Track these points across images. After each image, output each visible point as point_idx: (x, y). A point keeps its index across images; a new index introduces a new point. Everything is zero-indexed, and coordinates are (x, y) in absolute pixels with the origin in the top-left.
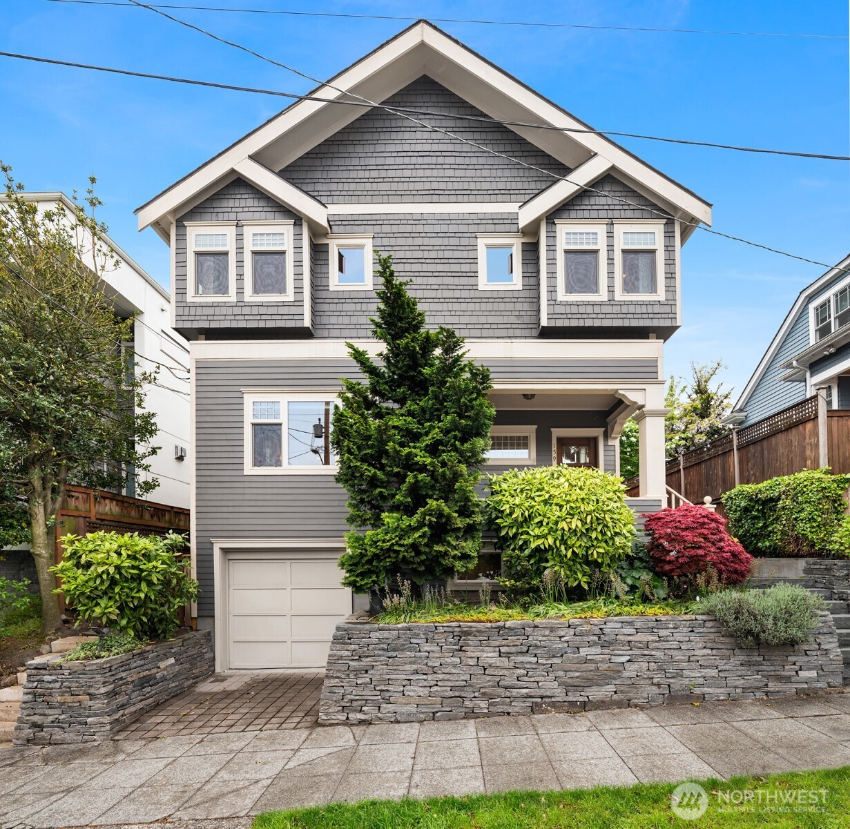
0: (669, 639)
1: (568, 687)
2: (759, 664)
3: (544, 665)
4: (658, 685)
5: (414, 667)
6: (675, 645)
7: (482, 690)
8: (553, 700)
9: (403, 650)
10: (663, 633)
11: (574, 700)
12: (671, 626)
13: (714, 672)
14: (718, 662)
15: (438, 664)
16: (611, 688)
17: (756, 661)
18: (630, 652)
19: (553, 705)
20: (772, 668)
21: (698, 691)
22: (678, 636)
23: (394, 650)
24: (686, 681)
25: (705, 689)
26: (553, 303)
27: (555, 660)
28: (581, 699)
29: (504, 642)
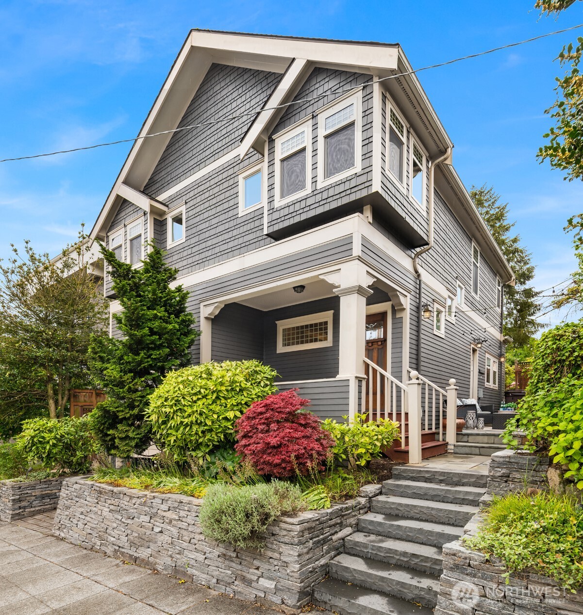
0: (184, 520)
1: (132, 544)
2: (230, 559)
3: (124, 523)
4: (171, 556)
5: (82, 510)
6: (184, 525)
7: (100, 533)
8: (123, 550)
9: (81, 498)
10: (182, 513)
11: (132, 554)
12: (186, 508)
13: (201, 557)
14: (207, 550)
15: (89, 511)
16: (149, 551)
17: (230, 556)
18: (162, 525)
19: (123, 553)
20: (240, 567)
21: (190, 571)
22: (190, 520)
23: (78, 498)
24: (185, 560)
25: (194, 571)
26: (271, 212)
27: (129, 521)
28: (135, 554)
29: (113, 502)
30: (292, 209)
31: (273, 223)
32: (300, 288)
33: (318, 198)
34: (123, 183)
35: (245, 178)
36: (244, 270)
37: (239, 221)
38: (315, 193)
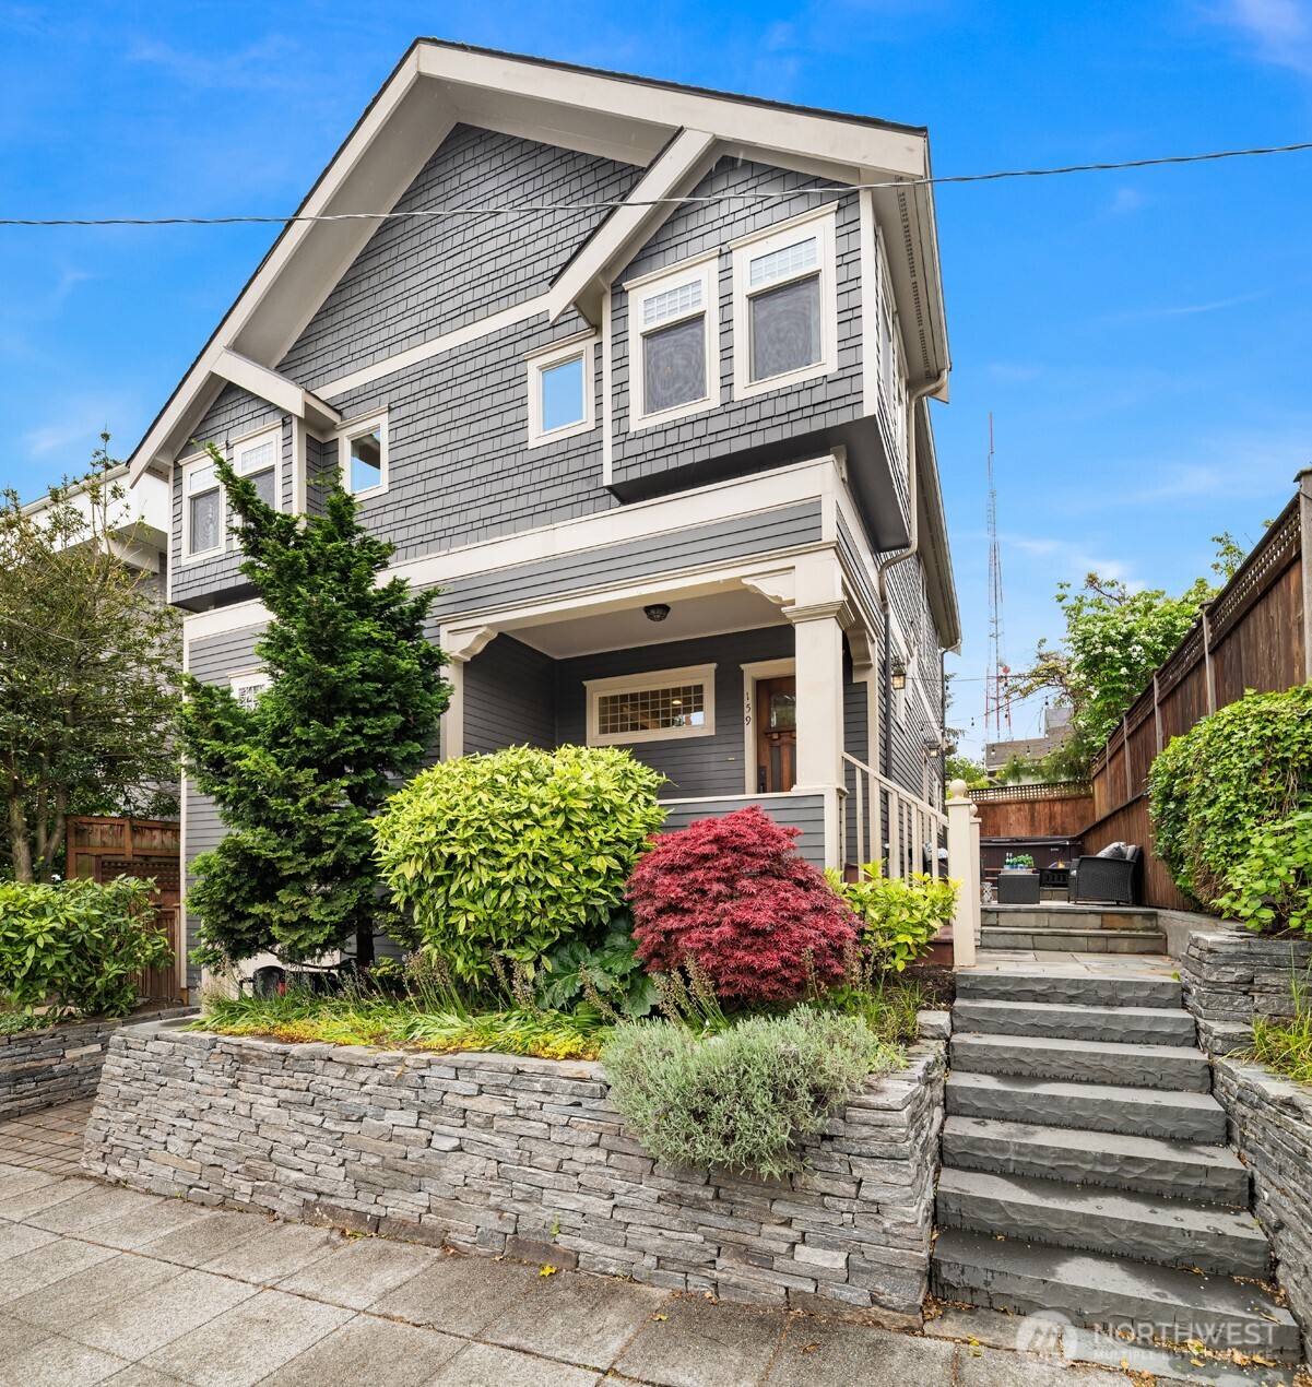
0: (532, 1115)
1: (361, 1183)
2: (698, 1205)
3: (331, 1132)
4: (499, 1210)
5: (182, 1105)
6: (537, 1128)
7: (248, 1162)
8: (333, 1201)
9: (175, 1075)
10: (524, 1100)
11: (364, 1209)
12: (538, 1087)
13: (600, 1206)
14: (618, 1185)
15: (206, 1106)
16: (422, 1199)
17: (697, 1198)
18: (461, 1132)
19: (332, 1211)
20: (730, 1223)
21: (564, 1242)
22: (550, 1113)
23: (166, 1075)
24: (547, 1215)
25: (581, 1241)
26: (622, 439)
27: (347, 1127)
28: (374, 1210)
29: (287, 1081)
30: (672, 437)
31: (625, 463)
32: (657, 611)
33: (737, 418)
34: (227, 348)
35: (544, 369)
36: (554, 558)
37: (528, 457)
38: (728, 408)
